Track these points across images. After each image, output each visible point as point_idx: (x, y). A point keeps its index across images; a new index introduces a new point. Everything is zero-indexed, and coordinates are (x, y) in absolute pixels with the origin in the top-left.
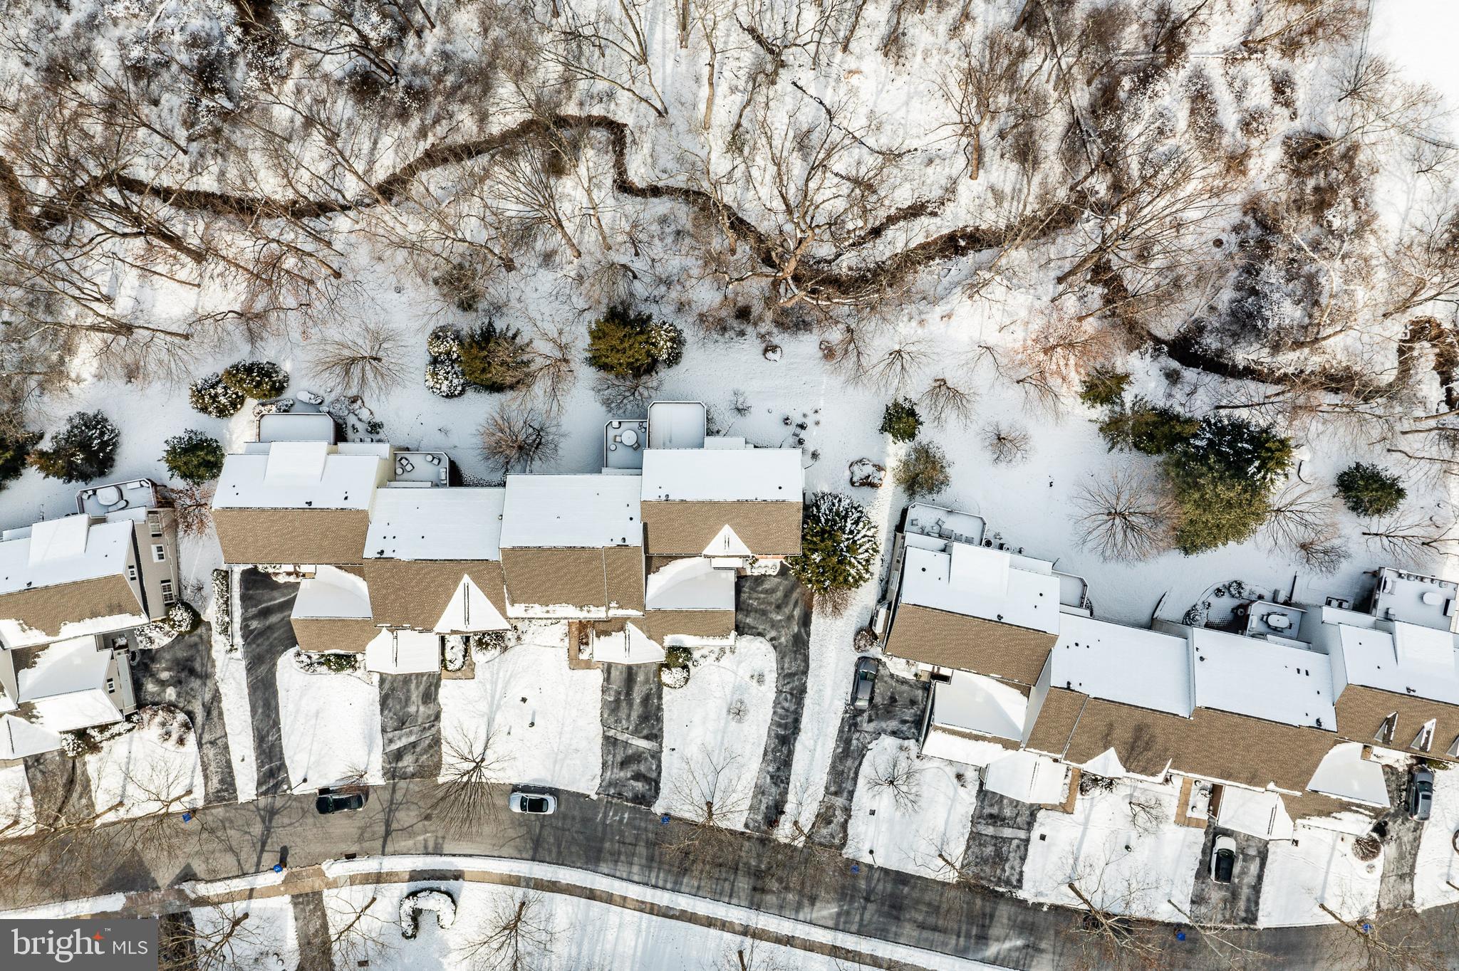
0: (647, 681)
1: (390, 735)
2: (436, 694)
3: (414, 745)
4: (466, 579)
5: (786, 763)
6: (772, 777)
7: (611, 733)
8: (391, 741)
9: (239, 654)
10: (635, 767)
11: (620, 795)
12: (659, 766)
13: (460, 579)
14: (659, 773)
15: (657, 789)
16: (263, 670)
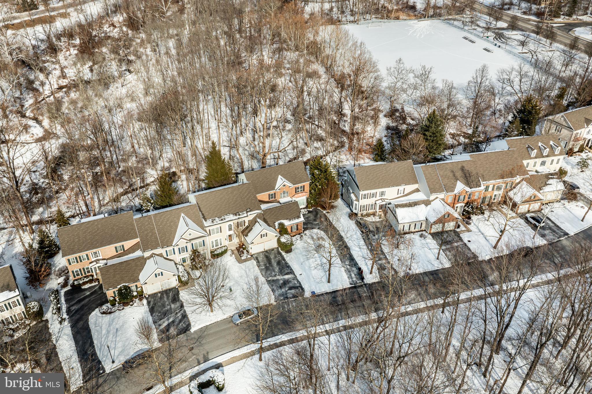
0: (275, 257)
1: (158, 323)
2: (179, 297)
3: (173, 322)
4: (182, 215)
5: (352, 259)
6: (349, 265)
7: (270, 279)
8: (160, 325)
9: (66, 323)
10: (288, 286)
11: (287, 298)
12: (298, 281)
13: (180, 216)
14: (300, 284)
15: (303, 289)
16: (81, 324)
